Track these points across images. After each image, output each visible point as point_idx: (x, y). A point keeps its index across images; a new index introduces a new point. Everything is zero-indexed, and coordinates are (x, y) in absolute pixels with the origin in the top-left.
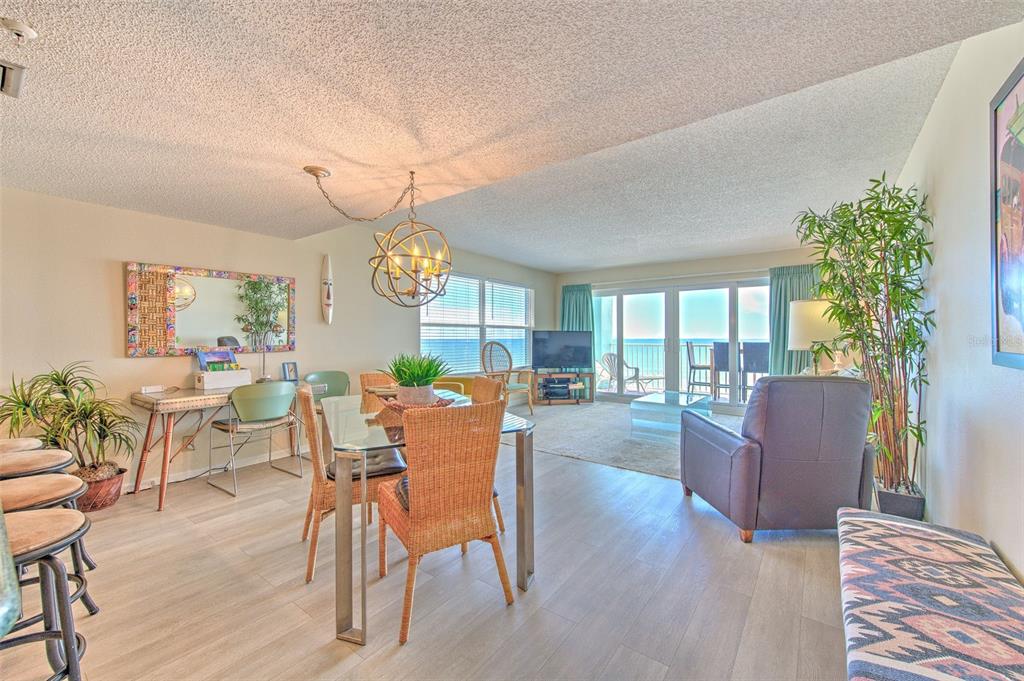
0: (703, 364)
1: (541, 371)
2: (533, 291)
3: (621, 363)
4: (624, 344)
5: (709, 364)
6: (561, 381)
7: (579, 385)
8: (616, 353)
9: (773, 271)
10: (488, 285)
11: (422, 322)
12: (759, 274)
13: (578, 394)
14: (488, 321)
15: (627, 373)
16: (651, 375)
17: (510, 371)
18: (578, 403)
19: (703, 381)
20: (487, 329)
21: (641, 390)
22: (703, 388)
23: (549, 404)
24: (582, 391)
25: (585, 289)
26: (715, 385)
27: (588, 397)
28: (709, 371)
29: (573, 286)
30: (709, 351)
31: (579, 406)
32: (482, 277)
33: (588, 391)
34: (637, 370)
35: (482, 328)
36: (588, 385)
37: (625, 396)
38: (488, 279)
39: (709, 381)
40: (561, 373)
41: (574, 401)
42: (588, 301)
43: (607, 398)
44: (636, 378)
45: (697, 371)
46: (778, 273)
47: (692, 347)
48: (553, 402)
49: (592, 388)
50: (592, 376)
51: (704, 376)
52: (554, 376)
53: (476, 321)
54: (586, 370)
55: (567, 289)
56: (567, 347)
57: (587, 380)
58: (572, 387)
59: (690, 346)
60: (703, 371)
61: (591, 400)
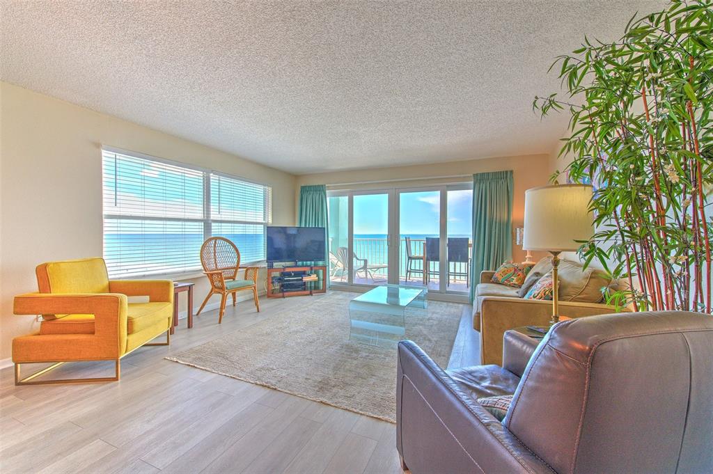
0: (417, 255)
1: (277, 265)
2: (270, 189)
3: (351, 255)
4: (354, 239)
5: (422, 255)
6: (297, 274)
7: (314, 277)
8: (347, 247)
9: (475, 176)
10: (214, 178)
11: (105, 212)
12: (465, 179)
13: (313, 285)
14: (214, 216)
15: (357, 264)
16: (378, 265)
17: (237, 267)
18: (311, 294)
19: (417, 268)
20: (213, 224)
21: (369, 276)
22: (417, 274)
23: (284, 297)
24: (316, 282)
25: (320, 190)
26: (426, 271)
27: (322, 288)
28: (422, 261)
29: (310, 186)
30: (422, 245)
31: (312, 297)
32: (207, 169)
33: (321, 282)
34: (366, 261)
35: (207, 224)
36: (321, 277)
37: (356, 285)
38: (212, 171)
39: (422, 269)
40: (296, 266)
41: (308, 292)
42: (323, 201)
43: (339, 288)
44: (365, 267)
45: (413, 261)
46: (480, 179)
47: (410, 241)
48: (286, 294)
49: (324, 280)
50: (324, 268)
51: (418, 265)
52: (288, 270)
53: (200, 215)
54: (321, 263)
55: (304, 189)
56: (313, 242)
57: (321, 271)
58: (306, 279)
59: (408, 240)
60: (417, 261)
61: (324, 291)
